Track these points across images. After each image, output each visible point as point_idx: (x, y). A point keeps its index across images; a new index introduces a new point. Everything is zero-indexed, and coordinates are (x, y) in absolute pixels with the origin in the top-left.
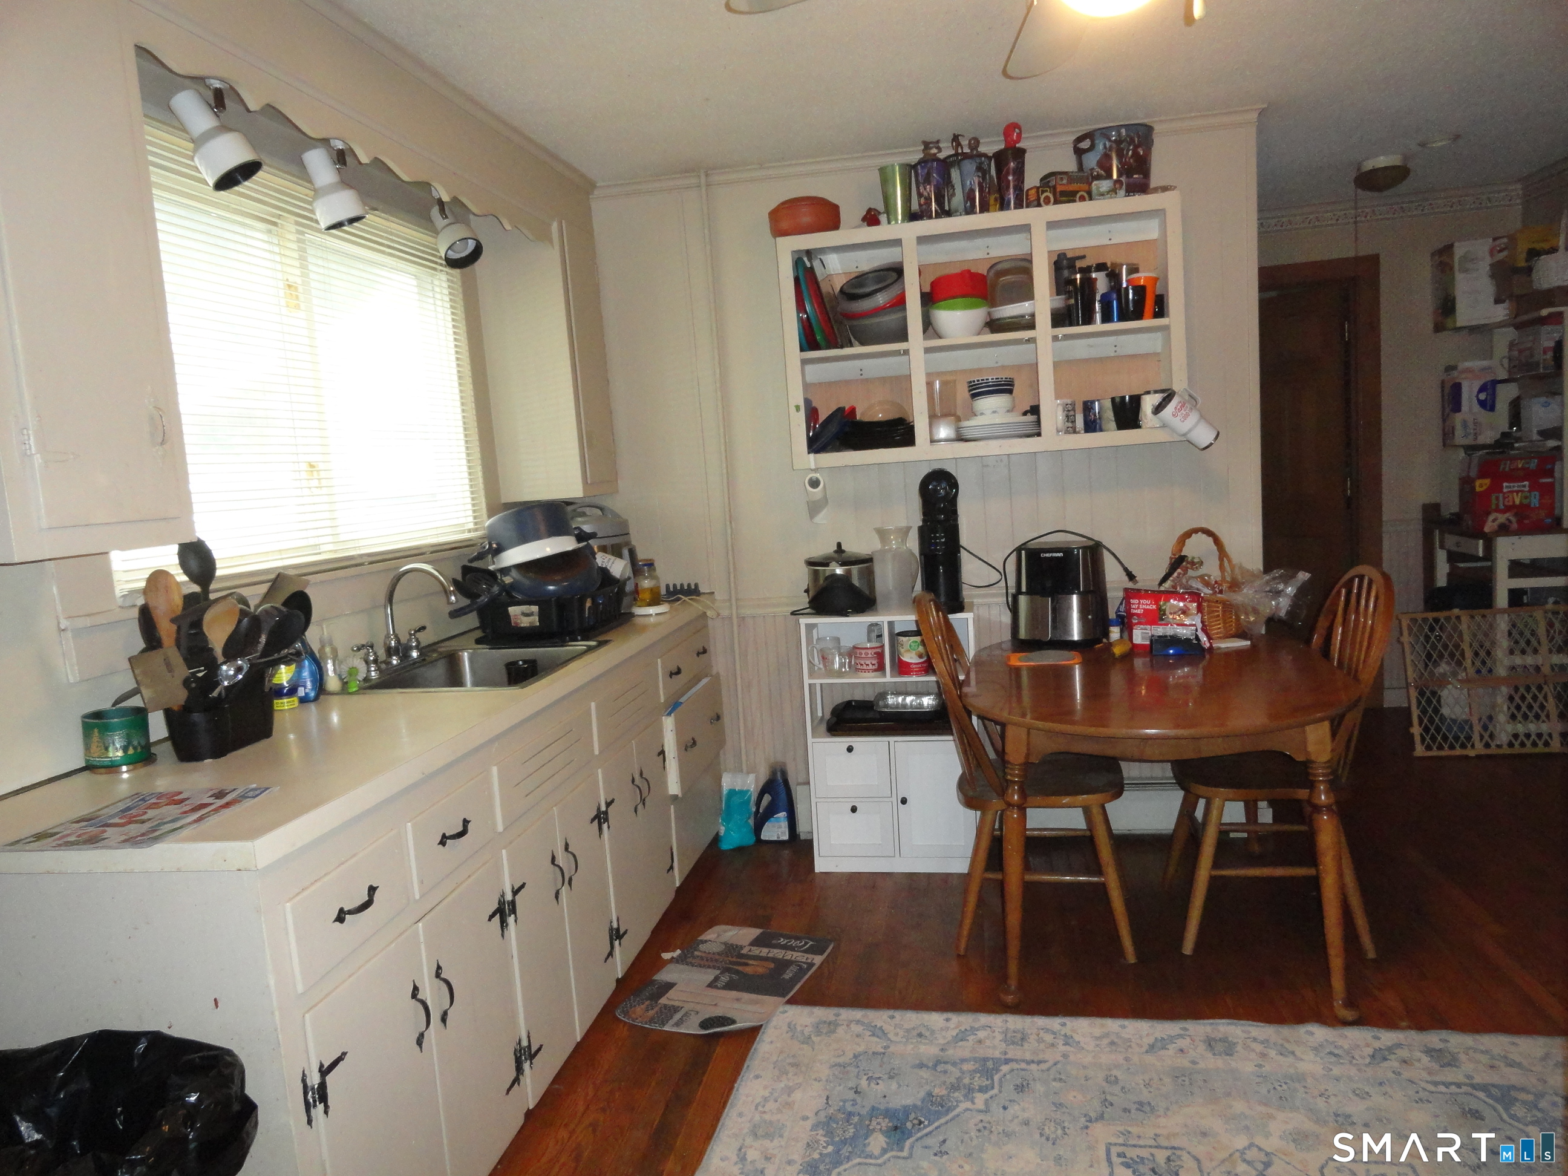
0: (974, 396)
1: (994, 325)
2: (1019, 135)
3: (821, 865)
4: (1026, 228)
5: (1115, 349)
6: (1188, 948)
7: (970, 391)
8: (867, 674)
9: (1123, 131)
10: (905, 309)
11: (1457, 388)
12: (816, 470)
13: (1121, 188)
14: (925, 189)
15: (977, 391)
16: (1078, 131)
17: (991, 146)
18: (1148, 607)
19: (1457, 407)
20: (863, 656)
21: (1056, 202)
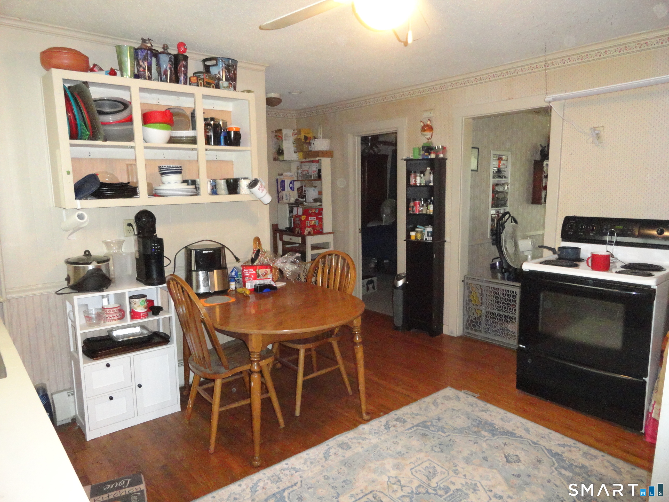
0: (162, 174)
1: (172, 140)
2: (185, 49)
3: (90, 436)
4: (192, 95)
5: (216, 157)
6: (298, 413)
7: (160, 171)
8: (112, 322)
9: (230, 61)
10: (132, 124)
11: (283, 182)
12: (82, 209)
13: (232, 87)
14: (143, 63)
15: (163, 172)
16: (207, 55)
17: (173, 51)
18: (252, 272)
19: (283, 189)
20: (108, 312)
21: (204, 86)
